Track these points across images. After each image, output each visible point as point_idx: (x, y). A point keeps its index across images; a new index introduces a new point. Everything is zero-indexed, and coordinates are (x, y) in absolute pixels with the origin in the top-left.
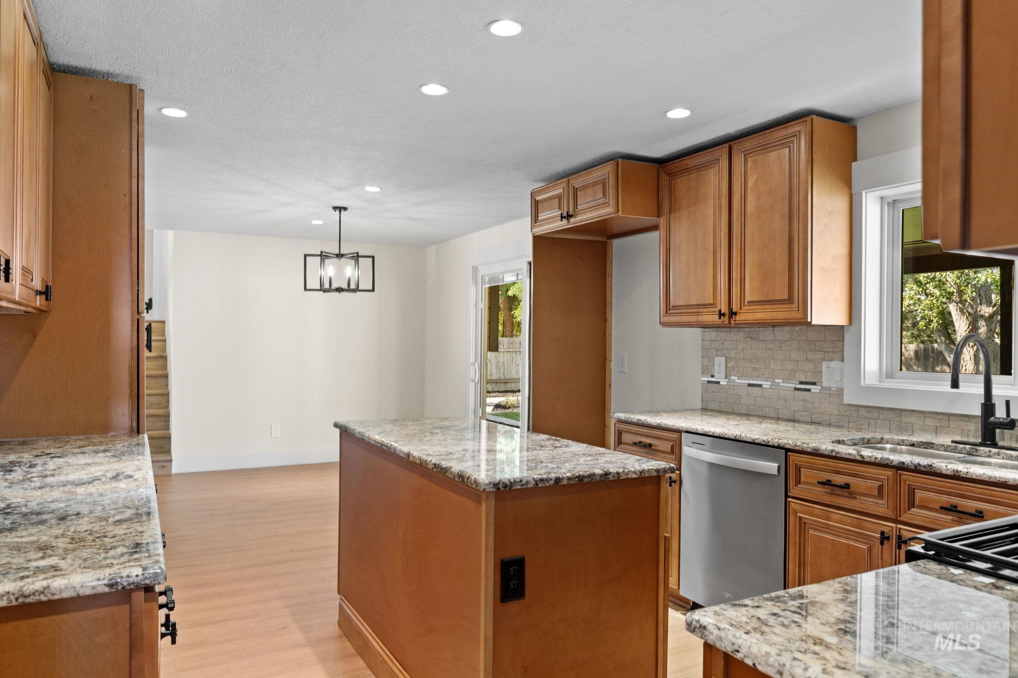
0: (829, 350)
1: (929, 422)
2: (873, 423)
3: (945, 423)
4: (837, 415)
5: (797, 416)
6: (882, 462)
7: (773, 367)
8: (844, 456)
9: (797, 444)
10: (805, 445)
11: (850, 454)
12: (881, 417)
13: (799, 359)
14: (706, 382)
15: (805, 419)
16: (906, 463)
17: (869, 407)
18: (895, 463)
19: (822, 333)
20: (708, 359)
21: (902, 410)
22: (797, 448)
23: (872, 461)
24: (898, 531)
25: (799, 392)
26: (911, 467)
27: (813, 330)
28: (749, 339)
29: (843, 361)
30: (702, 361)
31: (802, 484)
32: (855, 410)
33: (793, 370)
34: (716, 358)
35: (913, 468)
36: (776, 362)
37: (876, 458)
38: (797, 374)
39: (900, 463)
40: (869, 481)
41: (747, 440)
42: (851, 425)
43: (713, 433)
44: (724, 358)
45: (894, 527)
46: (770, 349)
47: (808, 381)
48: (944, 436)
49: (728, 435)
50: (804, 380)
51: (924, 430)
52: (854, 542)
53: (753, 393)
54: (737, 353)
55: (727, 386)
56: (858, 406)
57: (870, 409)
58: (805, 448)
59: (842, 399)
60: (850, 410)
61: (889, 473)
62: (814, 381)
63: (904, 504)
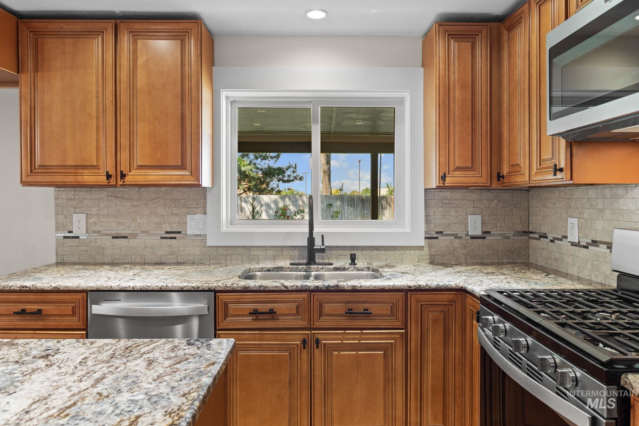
0: (192, 206)
1: (270, 253)
2: (229, 258)
3: (280, 253)
4: (200, 255)
5: (164, 260)
6: (302, 289)
7: (139, 221)
8: (271, 289)
9: (227, 285)
10: (235, 285)
11: (276, 287)
12: (236, 253)
13: (164, 214)
14: (63, 237)
15: (172, 261)
16: (320, 286)
17: (226, 246)
18: (312, 288)
19: (185, 193)
20: (64, 216)
21: (250, 247)
22: (228, 289)
23: (294, 289)
24: (312, 336)
25: (165, 240)
26: (323, 289)
27: (178, 190)
28: (113, 198)
29: (205, 214)
30: (56, 218)
31: (230, 317)
32: (214, 250)
33: (159, 223)
34: (74, 215)
35: (325, 289)
36: (141, 217)
37: (297, 287)
38: (164, 226)
39: (316, 287)
40: (288, 304)
41: (175, 289)
42: (212, 261)
43: (133, 288)
44: (85, 215)
45: (309, 333)
46: (136, 206)
47: (173, 231)
48: (279, 261)
49: (151, 287)
50: (170, 230)
51: (266, 258)
52: (277, 352)
53: (118, 244)
54: (99, 210)
55: (88, 240)
56: (217, 247)
57: (227, 248)
58: (235, 288)
59: (206, 243)
60: (211, 250)
61: (305, 295)
62: (179, 230)
63: (316, 315)
